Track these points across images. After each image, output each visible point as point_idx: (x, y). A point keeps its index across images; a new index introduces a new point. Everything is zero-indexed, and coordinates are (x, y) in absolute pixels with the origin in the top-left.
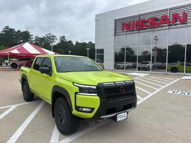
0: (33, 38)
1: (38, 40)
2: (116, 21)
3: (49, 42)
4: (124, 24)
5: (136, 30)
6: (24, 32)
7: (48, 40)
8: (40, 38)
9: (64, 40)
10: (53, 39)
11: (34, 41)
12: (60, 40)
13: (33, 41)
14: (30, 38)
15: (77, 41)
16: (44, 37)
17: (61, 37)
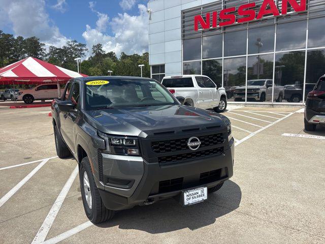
0: (45, 50)
1: (54, 53)
2: (183, 12)
3: (73, 56)
4: (198, 19)
5: (220, 28)
6: (28, 40)
7: (72, 53)
8: (57, 49)
9: (100, 51)
10: (82, 50)
11: (48, 54)
12: (93, 52)
13: (46, 55)
14: (41, 50)
15: (123, 53)
16: (65, 47)
17: (94, 46)
